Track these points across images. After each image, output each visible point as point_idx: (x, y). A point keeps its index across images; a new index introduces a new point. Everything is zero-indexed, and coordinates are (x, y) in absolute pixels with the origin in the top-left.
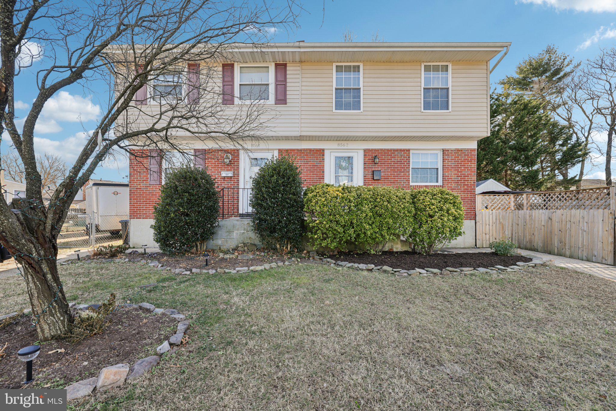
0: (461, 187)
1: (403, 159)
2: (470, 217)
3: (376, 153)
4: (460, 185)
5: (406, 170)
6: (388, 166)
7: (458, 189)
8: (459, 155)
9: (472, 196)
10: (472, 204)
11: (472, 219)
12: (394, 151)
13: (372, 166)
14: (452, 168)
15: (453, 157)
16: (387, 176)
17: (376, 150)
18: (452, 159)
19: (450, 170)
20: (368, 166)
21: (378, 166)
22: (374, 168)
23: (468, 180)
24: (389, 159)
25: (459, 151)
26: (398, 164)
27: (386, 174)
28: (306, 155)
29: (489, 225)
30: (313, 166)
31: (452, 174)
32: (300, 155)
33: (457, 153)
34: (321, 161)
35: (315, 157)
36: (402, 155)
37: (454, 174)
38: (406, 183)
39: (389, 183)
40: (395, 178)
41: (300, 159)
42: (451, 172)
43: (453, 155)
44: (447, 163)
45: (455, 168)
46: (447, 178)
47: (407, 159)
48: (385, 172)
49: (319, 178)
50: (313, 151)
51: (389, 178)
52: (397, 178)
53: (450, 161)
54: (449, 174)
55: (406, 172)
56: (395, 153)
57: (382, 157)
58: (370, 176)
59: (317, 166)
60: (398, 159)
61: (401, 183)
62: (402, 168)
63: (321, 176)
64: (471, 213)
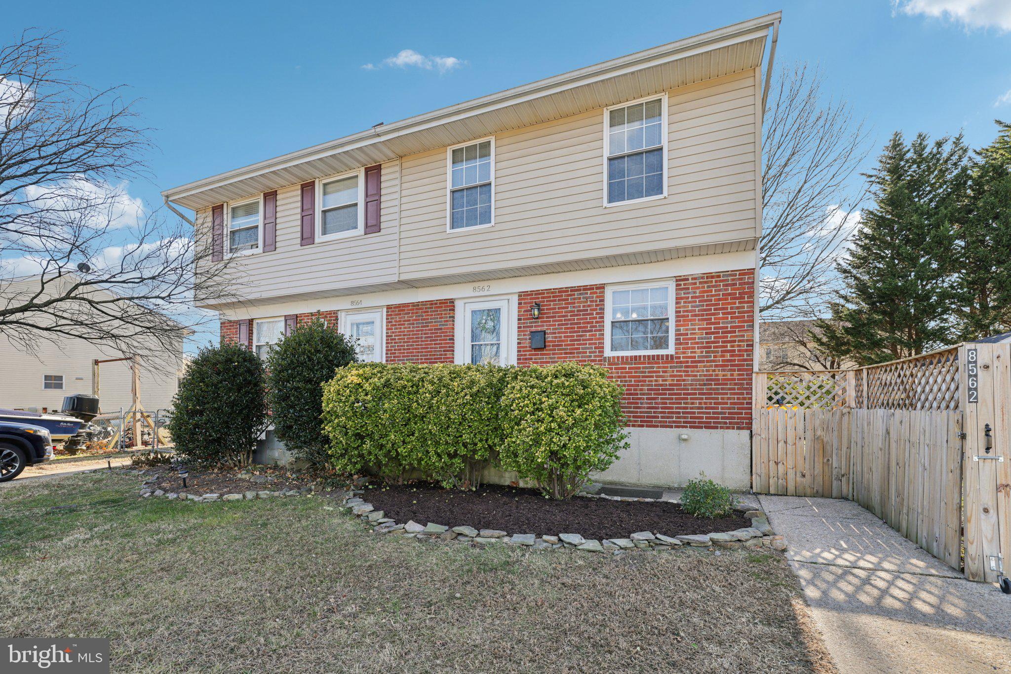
0: (715, 357)
1: (589, 306)
2: (737, 423)
3: (538, 298)
4: (713, 352)
5: (596, 326)
6: (561, 321)
7: (708, 361)
8: (713, 286)
9: (743, 375)
10: (743, 394)
11: (743, 428)
12: (572, 291)
13: (531, 323)
14: (696, 315)
15: (698, 291)
16: (558, 341)
17: (538, 293)
18: (696, 297)
19: (691, 320)
20: (524, 323)
21: (542, 322)
22: (535, 326)
23: (735, 341)
24: (564, 308)
25: (713, 277)
26: (580, 315)
27: (556, 337)
28: (425, 312)
29: (786, 442)
30: (435, 329)
31: (696, 329)
32: (417, 313)
33: (706, 282)
34: (447, 321)
35: (438, 314)
36: (587, 298)
37: (699, 329)
38: (595, 352)
39: (561, 354)
40: (574, 345)
41: (416, 320)
42: (692, 325)
43: (698, 288)
44: (684, 307)
45: (703, 315)
46: (684, 339)
47: (597, 305)
48: (555, 333)
49: (444, 351)
50: (436, 304)
51: (561, 345)
52: (578, 344)
53: (690, 302)
54: (687, 330)
55: (595, 331)
56: (574, 295)
57: (550, 305)
58: (527, 343)
59: (441, 329)
60: (580, 307)
61: (586, 353)
62: (588, 323)
63: (446, 347)
64: (741, 413)
